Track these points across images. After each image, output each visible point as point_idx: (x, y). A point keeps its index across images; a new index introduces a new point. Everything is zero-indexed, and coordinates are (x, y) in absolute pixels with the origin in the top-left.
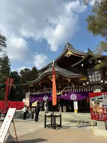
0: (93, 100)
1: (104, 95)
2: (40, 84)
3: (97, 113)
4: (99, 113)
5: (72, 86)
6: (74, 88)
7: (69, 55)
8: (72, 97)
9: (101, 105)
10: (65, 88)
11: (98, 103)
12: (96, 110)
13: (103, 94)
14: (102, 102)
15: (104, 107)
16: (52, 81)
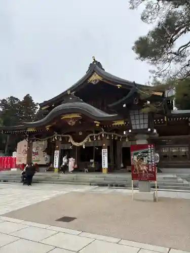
0: (135, 154)
1: (151, 148)
2: (48, 129)
3: (140, 171)
4: (142, 171)
5: (101, 133)
6: (103, 135)
7: (96, 80)
9: (145, 162)
10: (90, 135)
11: (143, 159)
12: (139, 168)
13: (149, 146)
14: (147, 158)
15: (149, 163)
16: (69, 124)
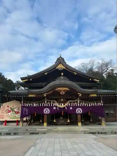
2: (45, 96)
7: (61, 68)
8: (78, 111)
10: (69, 101)
16: (61, 93)
